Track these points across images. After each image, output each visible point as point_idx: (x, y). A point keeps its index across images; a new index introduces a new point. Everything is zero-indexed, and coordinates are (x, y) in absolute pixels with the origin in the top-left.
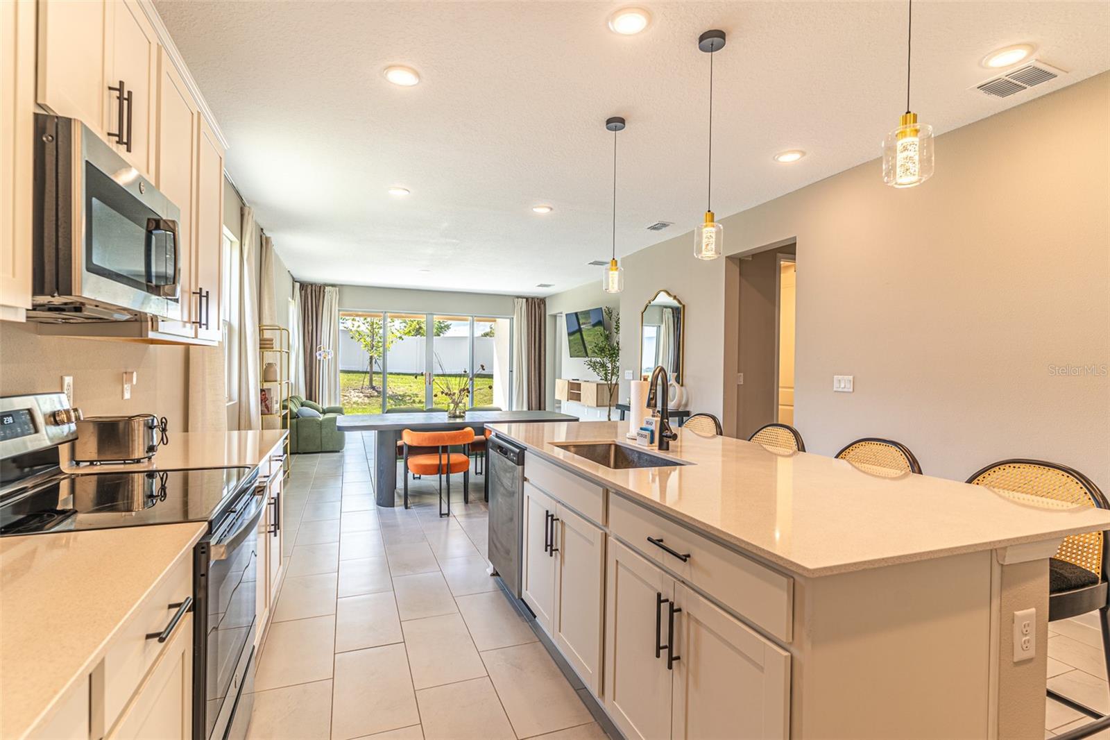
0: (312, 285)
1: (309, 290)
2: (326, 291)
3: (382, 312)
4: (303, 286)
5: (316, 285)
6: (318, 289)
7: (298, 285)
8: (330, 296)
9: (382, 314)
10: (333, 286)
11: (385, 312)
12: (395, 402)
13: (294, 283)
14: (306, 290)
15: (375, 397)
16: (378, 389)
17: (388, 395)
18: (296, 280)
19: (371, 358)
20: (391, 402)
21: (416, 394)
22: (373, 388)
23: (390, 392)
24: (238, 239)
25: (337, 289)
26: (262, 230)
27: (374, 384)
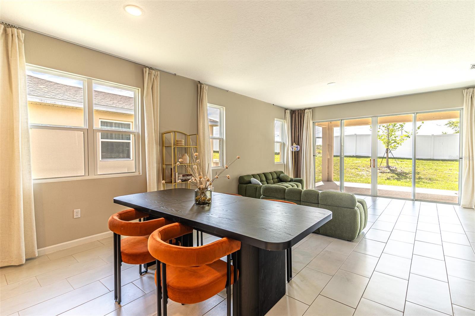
0: (298, 110)
1: (297, 114)
2: (305, 112)
3: (340, 120)
4: (293, 112)
5: (301, 110)
7: (288, 112)
8: (308, 114)
10: (309, 109)
11: (342, 120)
12: (399, 177)
13: (285, 111)
14: (295, 114)
15: (386, 173)
16: (391, 168)
17: (397, 172)
18: (286, 109)
19: (387, 150)
20: (396, 176)
21: (419, 173)
22: (388, 167)
23: (399, 170)
24: (140, 88)
25: (311, 110)
26: (199, 82)
27: (390, 164)
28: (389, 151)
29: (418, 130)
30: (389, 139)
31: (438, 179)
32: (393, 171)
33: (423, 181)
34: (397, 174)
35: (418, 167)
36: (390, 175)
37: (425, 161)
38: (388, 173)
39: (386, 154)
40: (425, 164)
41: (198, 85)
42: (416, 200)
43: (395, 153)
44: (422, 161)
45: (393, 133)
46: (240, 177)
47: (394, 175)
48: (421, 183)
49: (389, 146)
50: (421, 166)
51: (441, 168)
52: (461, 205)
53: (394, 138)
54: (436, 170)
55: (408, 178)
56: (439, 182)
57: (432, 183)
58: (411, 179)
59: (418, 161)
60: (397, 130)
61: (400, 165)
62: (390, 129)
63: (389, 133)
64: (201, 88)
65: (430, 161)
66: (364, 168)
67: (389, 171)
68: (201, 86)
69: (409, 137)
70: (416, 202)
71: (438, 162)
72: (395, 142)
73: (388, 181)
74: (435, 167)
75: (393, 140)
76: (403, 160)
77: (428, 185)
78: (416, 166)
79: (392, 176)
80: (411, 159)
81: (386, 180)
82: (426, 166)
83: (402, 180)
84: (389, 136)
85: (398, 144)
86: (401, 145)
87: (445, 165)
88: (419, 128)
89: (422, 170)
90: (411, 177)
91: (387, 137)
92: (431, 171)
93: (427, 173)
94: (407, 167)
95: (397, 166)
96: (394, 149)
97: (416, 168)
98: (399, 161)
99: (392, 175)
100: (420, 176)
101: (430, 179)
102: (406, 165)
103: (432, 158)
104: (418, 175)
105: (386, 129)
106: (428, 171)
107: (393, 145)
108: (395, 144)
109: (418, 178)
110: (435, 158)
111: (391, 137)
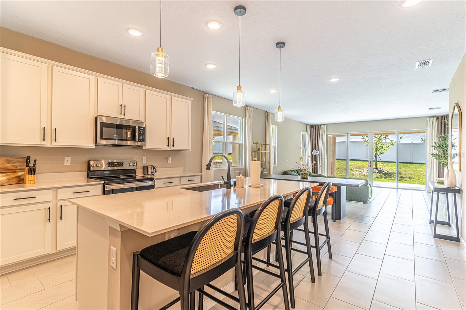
0: (316, 126)
1: (315, 128)
2: (321, 127)
3: (346, 134)
4: (312, 126)
5: (317, 125)
6: (318, 127)
8: (323, 129)
9: (346, 135)
10: (324, 125)
11: (347, 134)
12: (386, 176)
13: (307, 126)
14: (313, 128)
15: (375, 173)
16: (379, 170)
17: (383, 173)
18: (307, 125)
19: (376, 154)
20: (383, 176)
21: (401, 173)
22: (377, 169)
23: (385, 171)
24: (243, 118)
25: (325, 126)
26: (267, 111)
27: (378, 167)
28: (377, 156)
29: (400, 139)
30: (377, 146)
31: (416, 178)
32: (381, 172)
33: (404, 179)
34: (384, 174)
35: (400, 169)
36: (378, 174)
37: (406, 164)
38: (377, 173)
39: (375, 158)
40: (406, 167)
41: (266, 114)
42: (399, 189)
43: (382, 158)
44: (403, 164)
45: (380, 141)
46: (284, 172)
47: (382, 175)
48: (402, 180)
49: (377, 152)
50: (402, 168)
51: (418, 170)
52: (427, 191)
53: (381, 146)
54: (414, 171)
55: (392, 177)
56: (417, 180)
57: (411, 181)
58: (396, 178)
59: (400, 164)
60: (384, 139)
61: (386, 167)
62: (378, 138)
63: (377, 141)
64: (268, 115)
65: (410, 164)
66: (357, 170)
67: (377, 171)
68: (268, 114)
69: (393, 145)
70: (399, 190)
71: (416, 165)
72: (382, 148)
73: (377, 179)
74: (414, 169)
75: (381, 147)
76: (389, 163)
77: (408, 182)
78: (399, 168)
79: (380, 176)
80: (395, 162)
81: (375, 178)
82: (407, 168)
83: (388, 179)
84: (377, 144)
85: (385, 150)
86: (387, 151)
87: (421, 167)
88: (401, 138)
89: (403, 171)
90: (395, 176)
91: (375, 144)
92: (411, 172)
93: (407, 173)
94: (392, 168)
95: (384, 168)
96: (381, 154)
97: (399, 170)
98: (385, 164)
99: (380, 174)
100: (402, 175)
101: (409, 178)
102: (391, 167)
103: (411, 162)
104: (401, 175)
105: (375, 137)
106: (408, 172)
107: (380, 151)
108: (382, 150)
109: (400, 177)
110: (414, 162)
111: (379, 144)
